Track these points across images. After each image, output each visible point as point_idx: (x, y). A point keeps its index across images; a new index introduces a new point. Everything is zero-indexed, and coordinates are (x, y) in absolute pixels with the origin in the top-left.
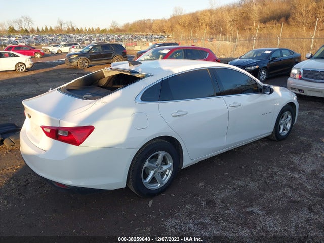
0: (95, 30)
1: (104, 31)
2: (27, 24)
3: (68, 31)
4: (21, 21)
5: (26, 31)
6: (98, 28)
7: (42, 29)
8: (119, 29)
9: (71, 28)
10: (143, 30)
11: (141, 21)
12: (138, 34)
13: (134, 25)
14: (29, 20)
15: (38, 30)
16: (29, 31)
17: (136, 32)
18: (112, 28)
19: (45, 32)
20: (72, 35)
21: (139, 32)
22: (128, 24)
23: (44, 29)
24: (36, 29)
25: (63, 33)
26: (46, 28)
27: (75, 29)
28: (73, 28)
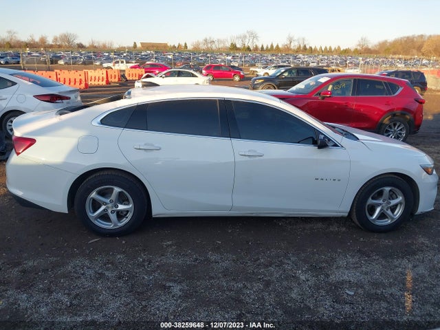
0: (333, 49)
1: (346, 51)
2: (251, 40)
3: (298, 51)
4: (245, 37)
5: (249, 49)
6: (339, 47)
7: (267, 47)
8: (369, 49)
9: (302, 46)
10: (406, 52)
11: (408, 38)
12: (397, 56)
13: (395, 43)
14: (254, 36)
15: (262, 48)
16: (252, 49)
17: (395, 53)
18: (359, 48)
19: (269, 50)
20: (301, 55)
21: (399, 54)
22: (386, 41)
23: (269, 47)
24: (260, 47)
25: (290, 52)
26: (272, 46)
27: (308, 47)
28: (305, 46)
